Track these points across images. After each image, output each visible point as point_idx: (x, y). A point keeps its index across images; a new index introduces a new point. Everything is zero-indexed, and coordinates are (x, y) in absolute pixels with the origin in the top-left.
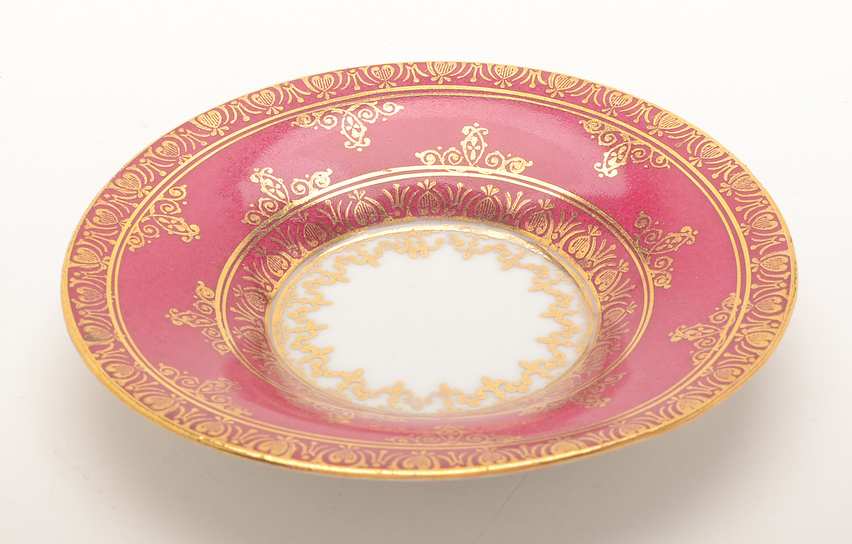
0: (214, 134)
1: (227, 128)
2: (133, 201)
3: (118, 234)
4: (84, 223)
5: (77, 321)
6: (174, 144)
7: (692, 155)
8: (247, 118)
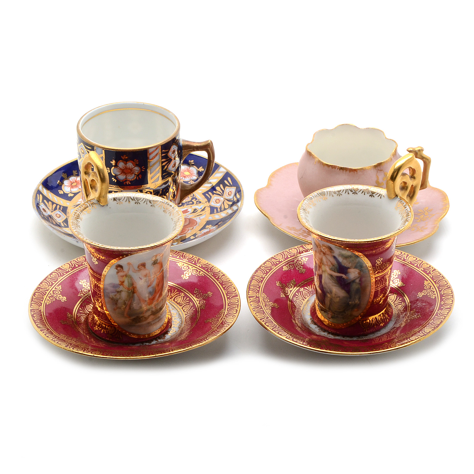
0: (67, 270)
1: (71, 269)
2: (46, 290)
3: (43, 300)
4: (33, 297)
5: (35, 324)
6: (56, 274)
7: (210, 272)
8: (77, 266)
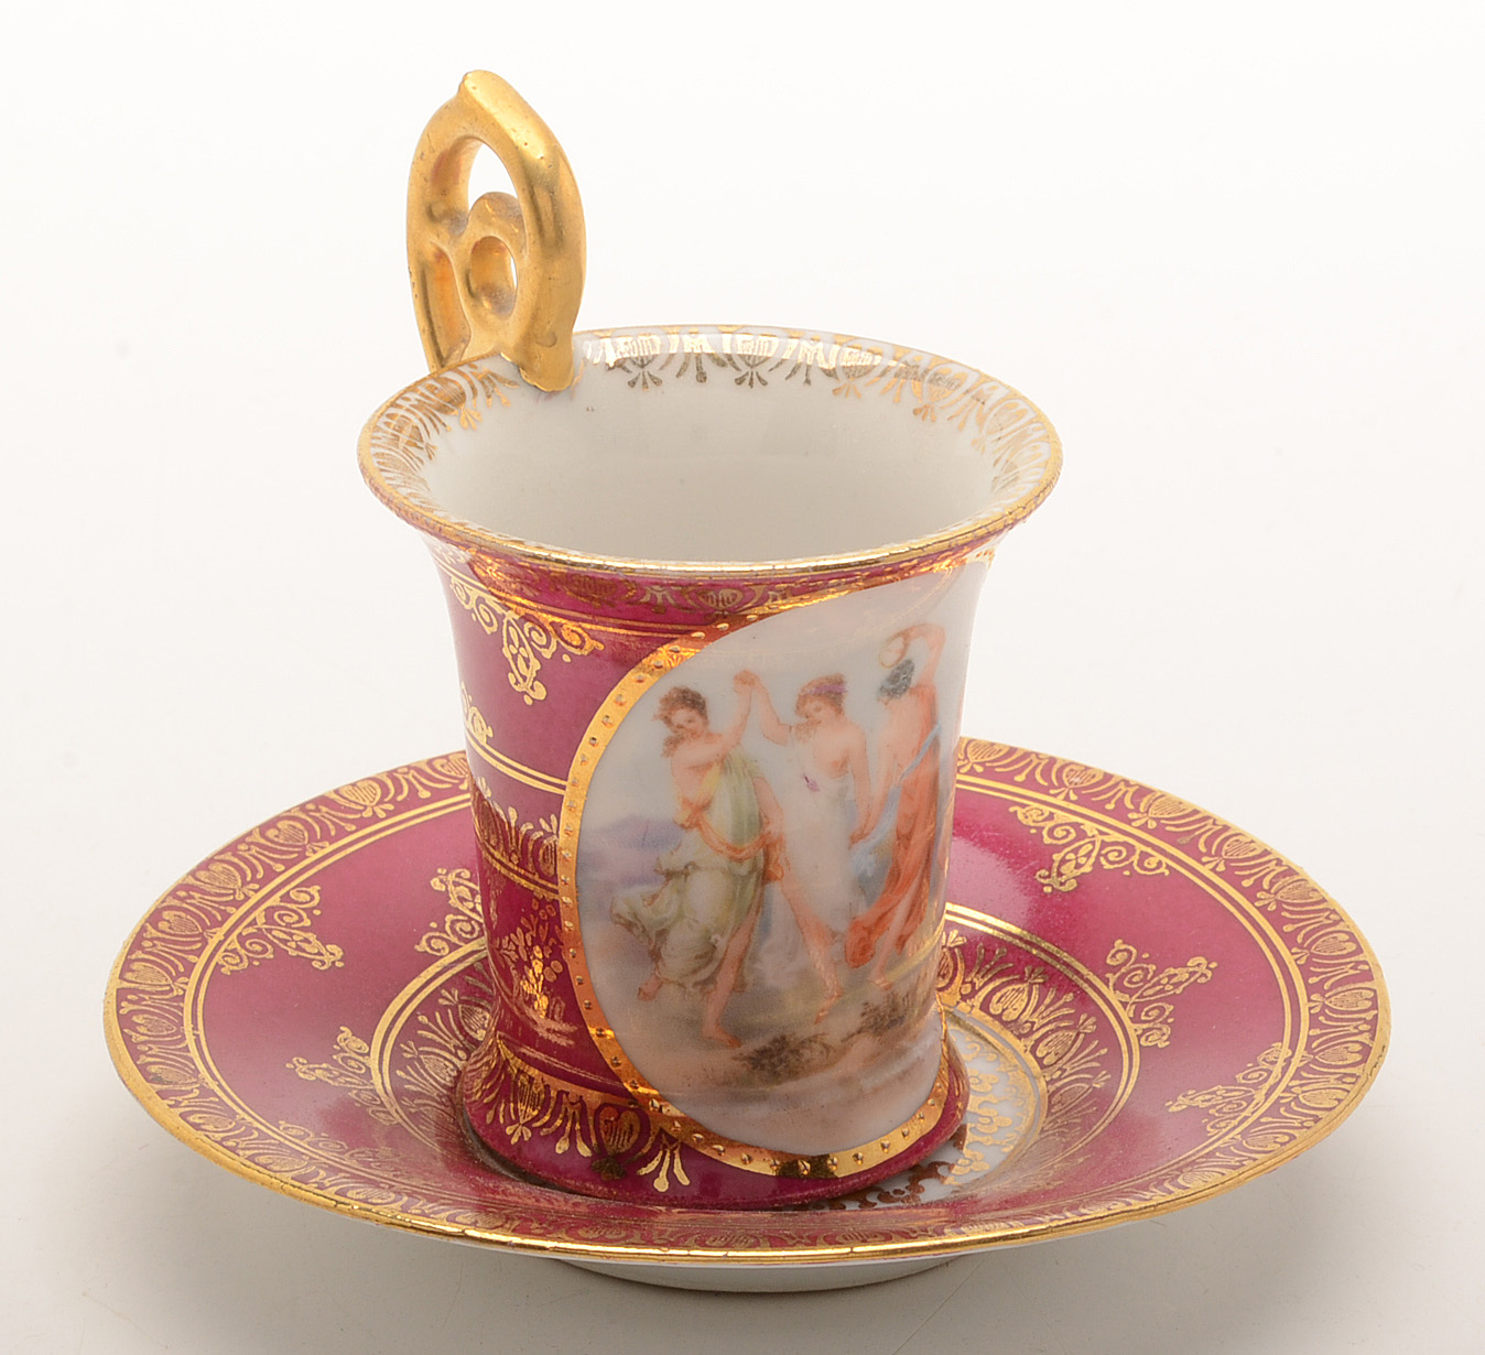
0: (368, 814)
1: (391, 807)
2: (227, 904)
3: (202, 949)
4: (143, 929)
5: (135, 1059)
6: (299, 825)
7: (1208, 854)
8: (425, 794)
